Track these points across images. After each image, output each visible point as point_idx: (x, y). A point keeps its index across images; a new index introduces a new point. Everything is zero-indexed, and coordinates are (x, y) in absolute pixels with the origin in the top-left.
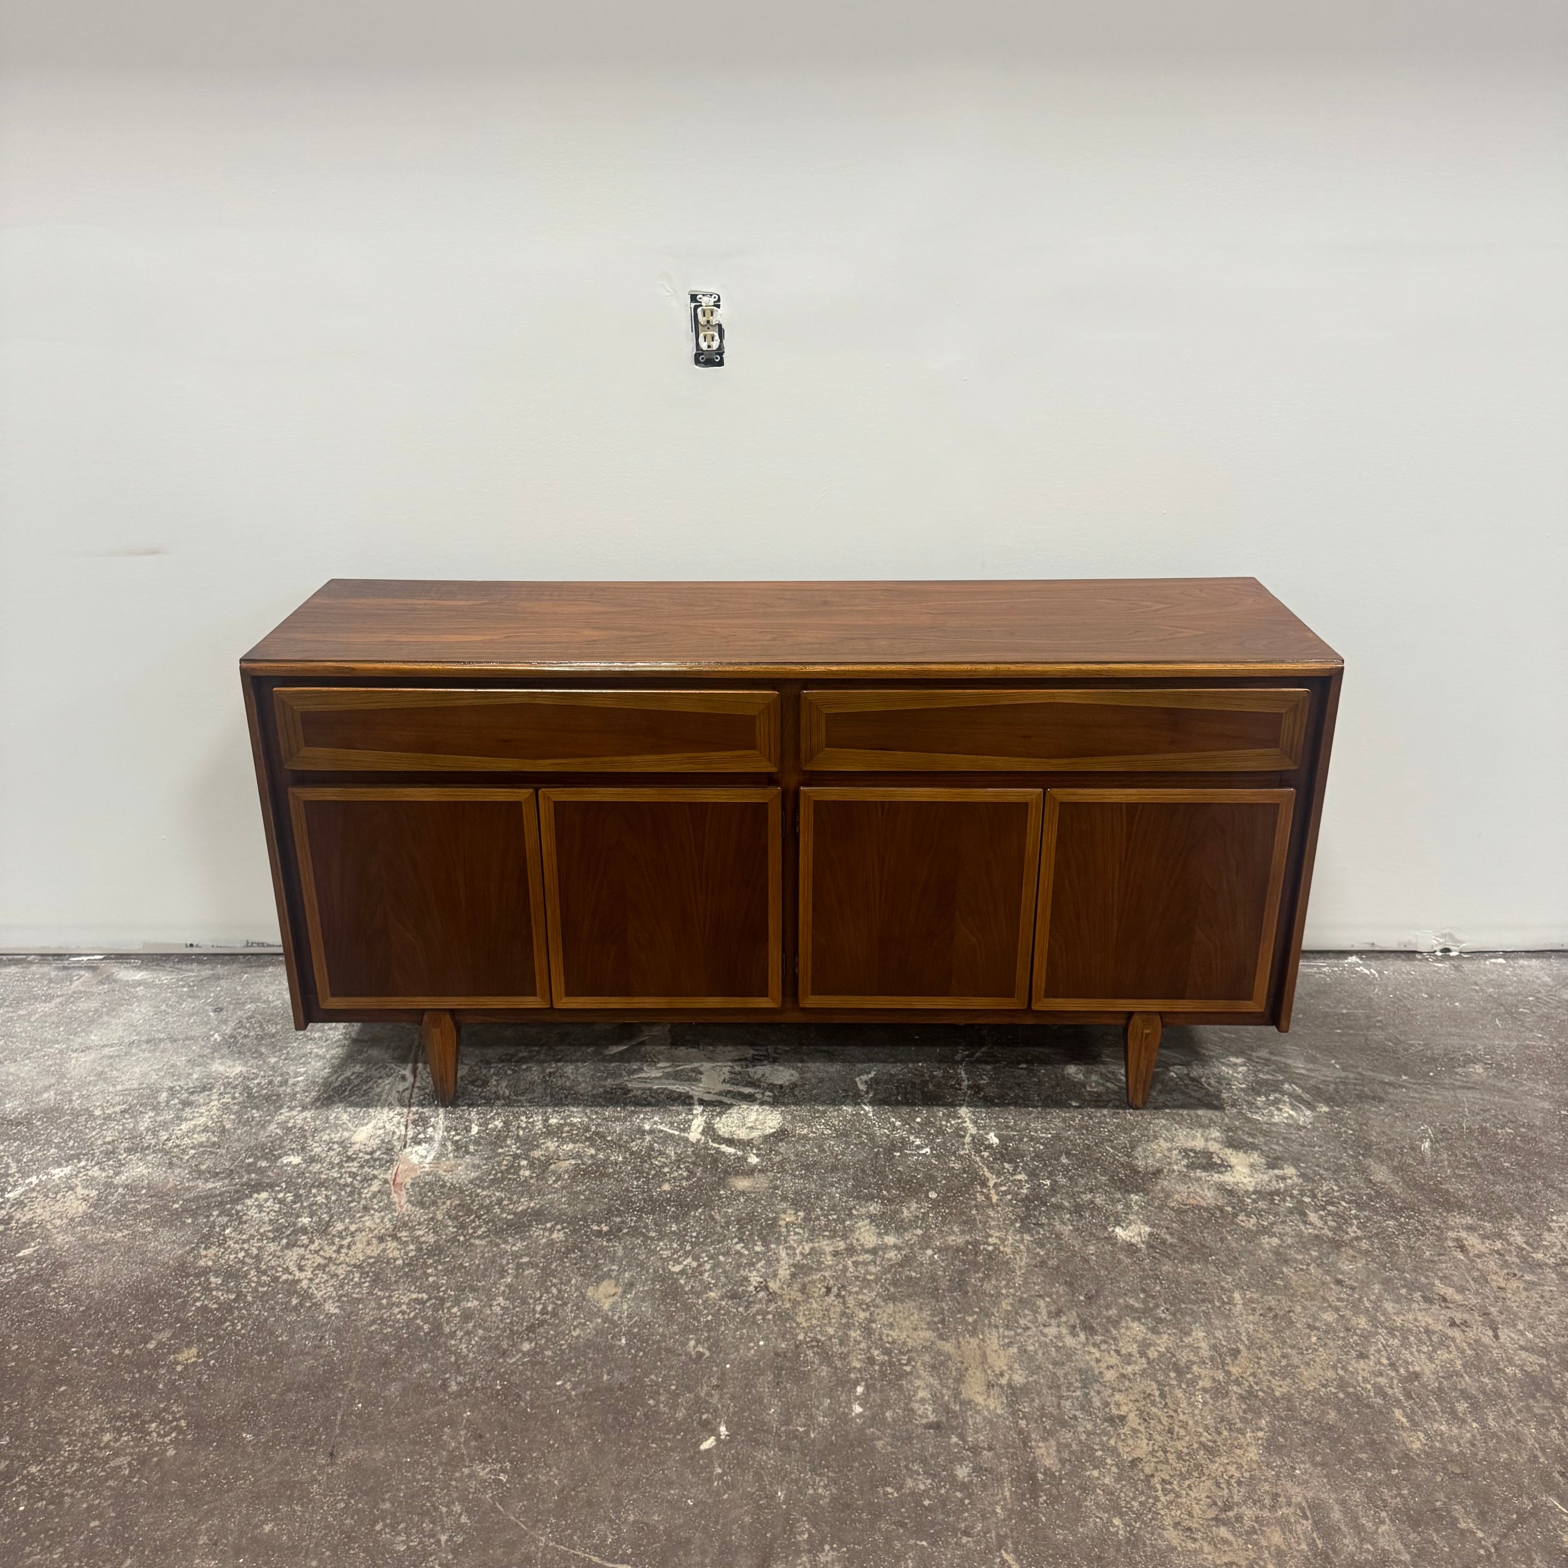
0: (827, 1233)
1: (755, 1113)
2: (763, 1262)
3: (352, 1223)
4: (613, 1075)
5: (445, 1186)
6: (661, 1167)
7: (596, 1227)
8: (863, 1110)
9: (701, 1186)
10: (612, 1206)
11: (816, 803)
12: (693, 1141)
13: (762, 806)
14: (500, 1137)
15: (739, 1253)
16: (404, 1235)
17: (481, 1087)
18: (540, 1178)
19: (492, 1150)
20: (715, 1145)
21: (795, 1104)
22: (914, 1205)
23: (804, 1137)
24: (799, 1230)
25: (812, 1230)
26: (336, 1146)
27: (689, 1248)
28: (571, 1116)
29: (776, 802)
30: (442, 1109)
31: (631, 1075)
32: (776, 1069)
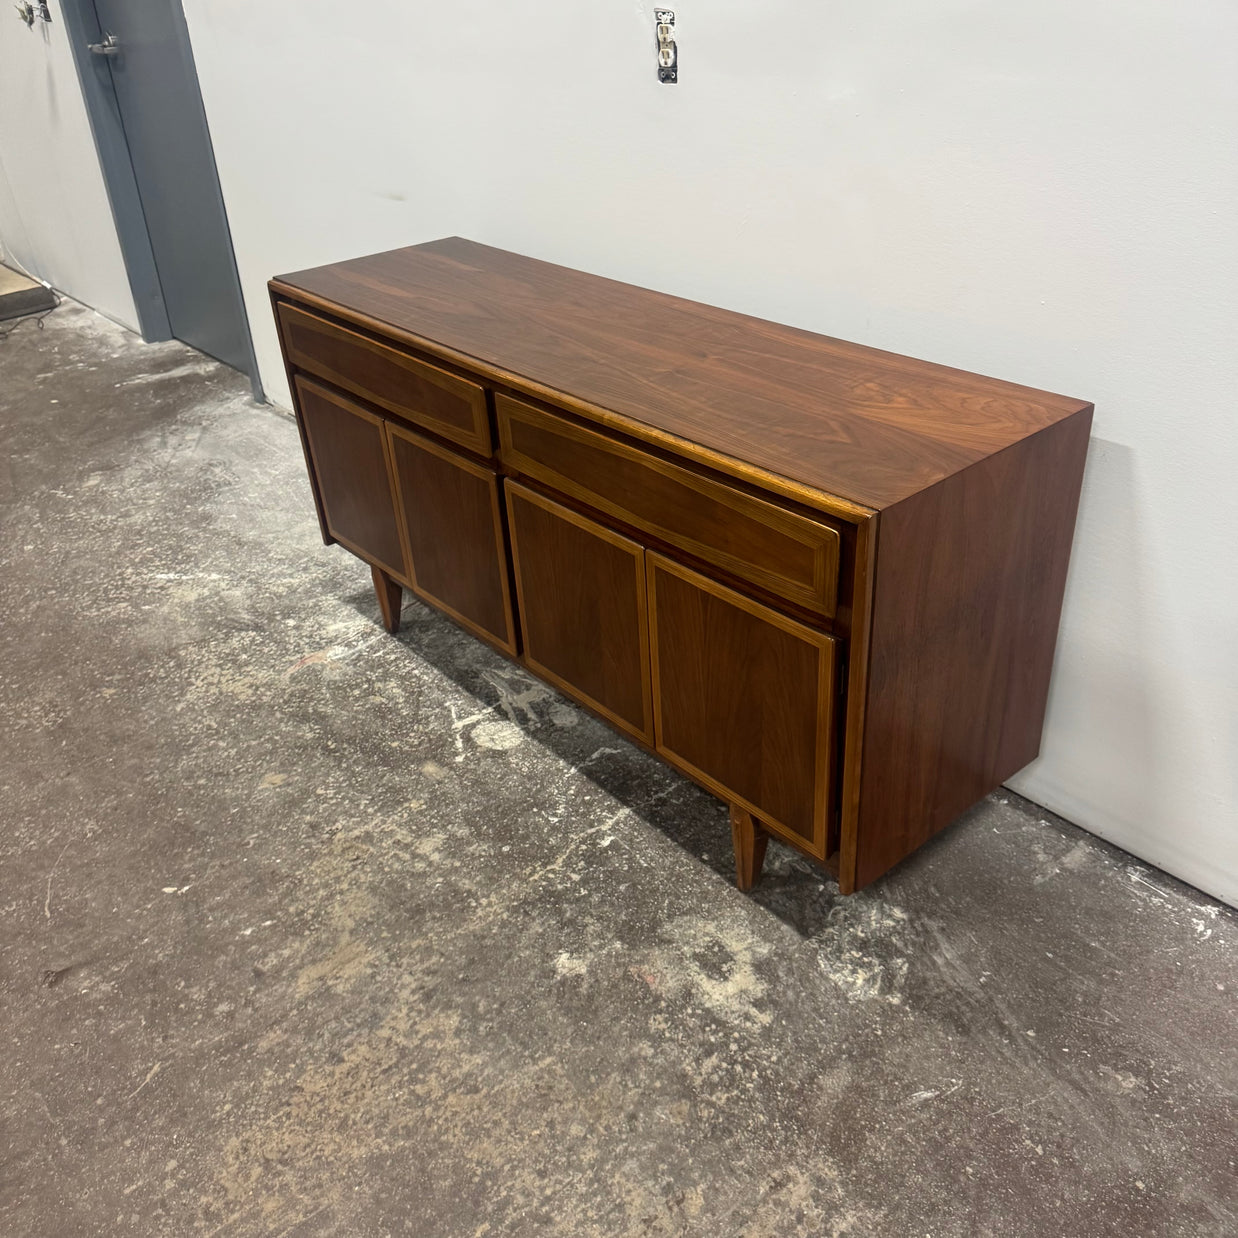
1: (510, 732)
2: (359, 819)
3: (256, 670)
4: (487, 663)
5: (317, 676)
6: (413, 731)
7: (330, 743)
8: (569, 770)
9: (410, 755)
10: (356, 737)
11: (513, 495)
12: (453, 727)
13: (486, 484)
14: (381, 665)
15: (358, 805)
16: (262, 690)
17: (421, 632)
18: (357, 699)
19: (366, 670)
20: (458, 737)
21: (540, 741)
22: (485, 847)
23: (507, 764)
24: (406, 815)
25: (411, 820)
26: (317, 626)
27: (344, 785)
28: (427, 674)
29: (493, 484)
30: (385, 634)
31: (495, 668)
32: (570, 713)
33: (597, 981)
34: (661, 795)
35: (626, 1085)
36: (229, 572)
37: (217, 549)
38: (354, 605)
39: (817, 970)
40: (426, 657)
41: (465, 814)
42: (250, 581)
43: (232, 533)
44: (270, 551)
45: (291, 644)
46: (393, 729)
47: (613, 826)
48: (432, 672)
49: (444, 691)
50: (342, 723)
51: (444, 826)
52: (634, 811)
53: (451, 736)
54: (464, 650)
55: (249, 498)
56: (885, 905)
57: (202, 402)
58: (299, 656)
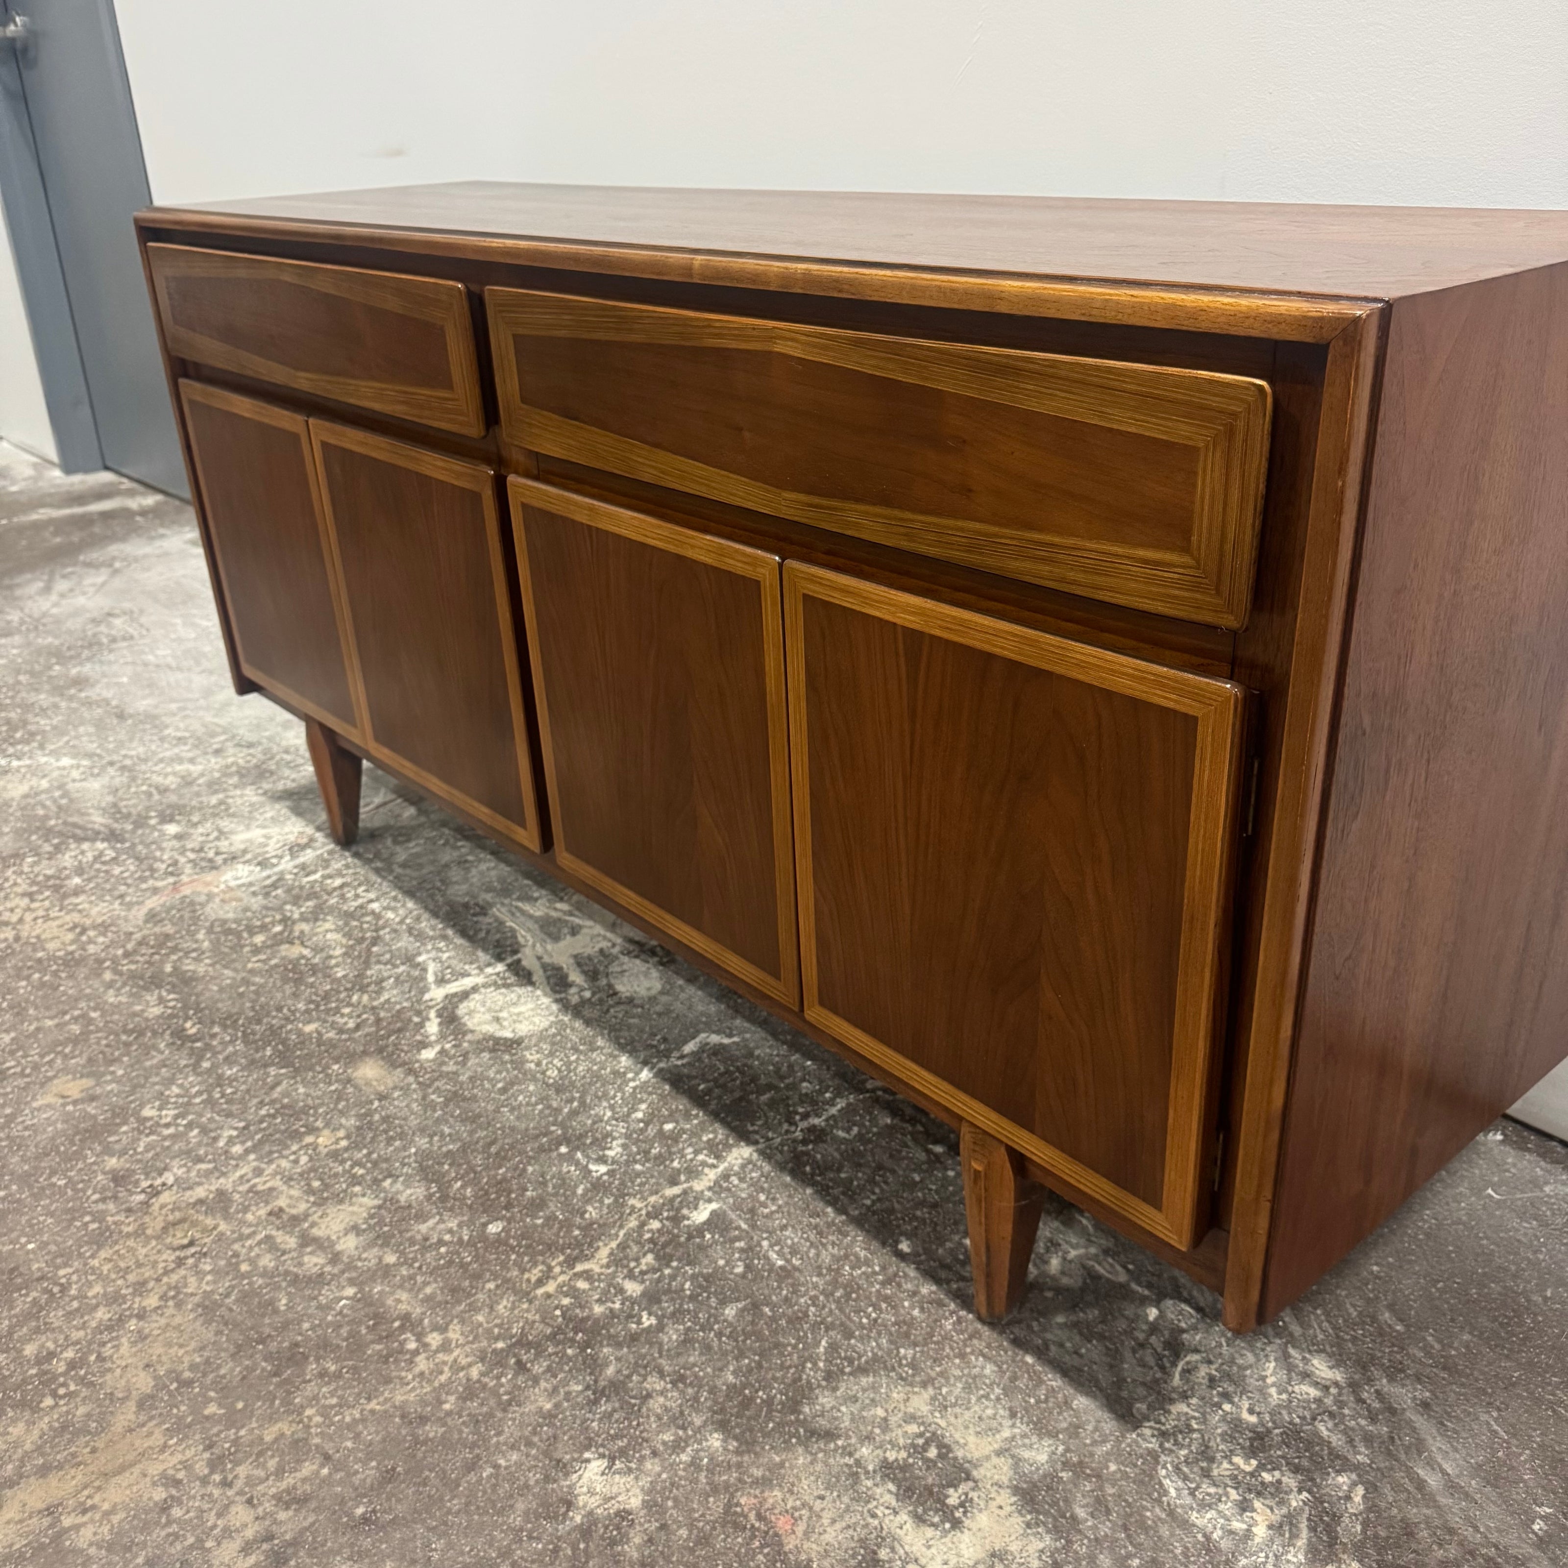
0: (317, 1184)
1: (531, 1006)
2: (211, 1166)
3: (91, 902)
4: (505, 892)
5: (194, 911)
6: (349, 1005)
7: (188, 1025)
8: (637, 1074)
9: (334, 1047)
10: (239, 1014)
11: (524, 506)
12: (427, 997)
13: (476, 497)
14: (312, 895)
15: (215, 1139)
16: (92, 933)
17: (395, 842)
18: (256, 950)
19: (285, 903)
20: (432, 1014)
21: (588, 1022)
22: (453, 1224)
23: (519, 1064)
24: (304, 1159)
25: (313, 1169)
26: (215, 834)
27: (198, 1100)
28: (394, 909)
29: (488, 495)
30: (332, 846)
31: (519, 899)
32: (646, 974)
33: (663, 1527)
34: (816, 1121)
36: (90, 755)
37: (82, 723)
38: (288, 803)
39: (1159, 1501)
40: (398, 883)
41: (424, 1155)
42: (123, 768)
43: (114, 703)
44: (167, 727)
45: (163, 861)
46: (312, 1002)
47: (716, 1182)
48: (404, 906)
49: (420, 937)
50: (221, 990)
51: (376, 1182)
52: (761, 1153)
53: (419, 1013)
54: (467, 870)
55: (156, 656)
56: (1291, 1351)
57: (124, 539)
58: (171, 880)
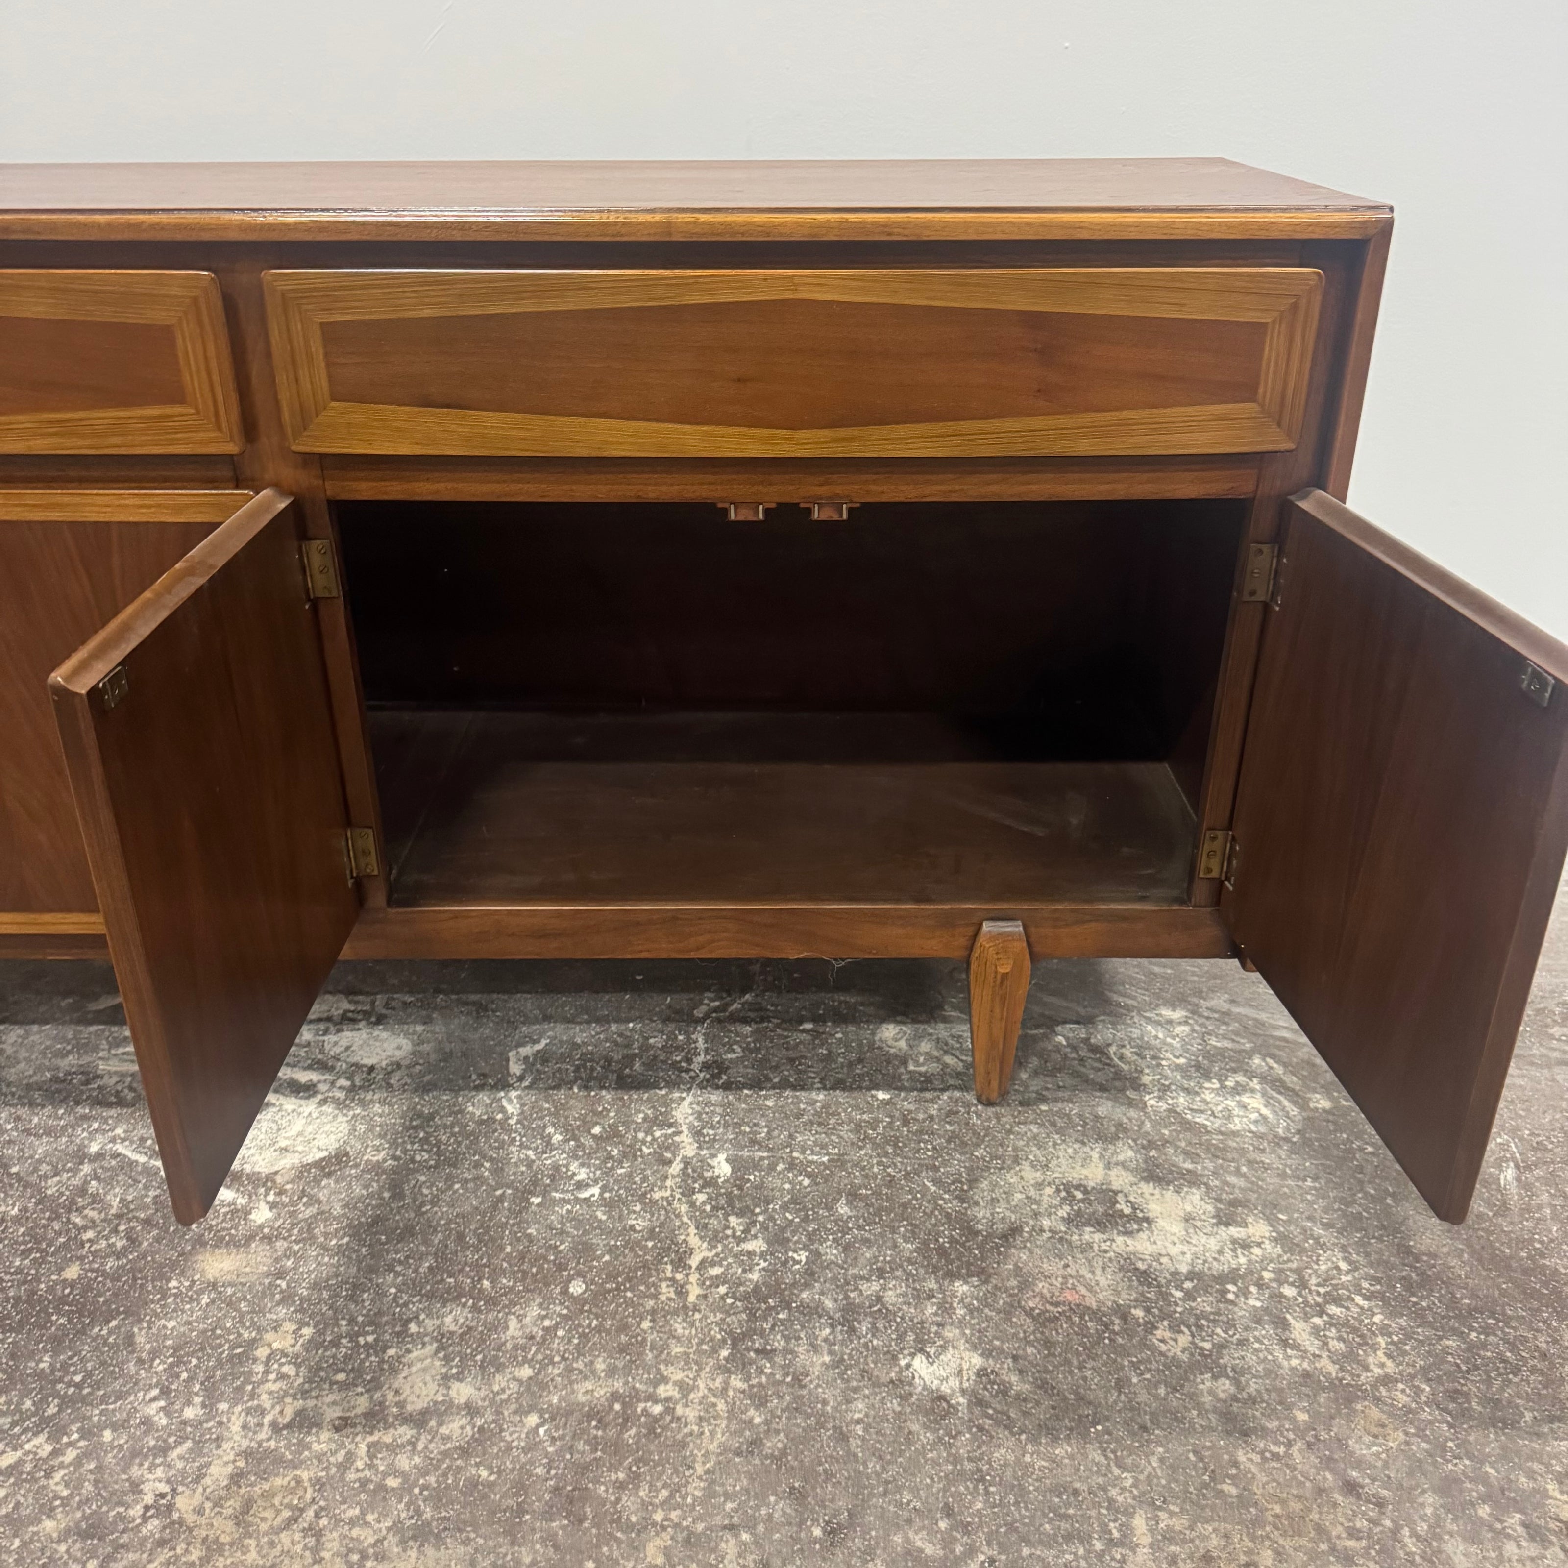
0: (341, 1377)
1: (298, 1121)
2: (188, 1445)
6: (82, 1229)
8: (503, 1112)
9: (137, 1270)
15: (147, 1423)
21: (384, 1102)
22: (534, 1311)
23: (374, 1168)
24: (288, 1369)
25: (315, 1370)
27: (51, 1410)
32: (375, 1038)
33: (1015, 1358)
34: (701, 1058)
35: (1276, 1456)
39: (1209, 1132)
41: (411, 1287)
46: (26, 1252)
47: (697, 1141)
51: (401, 1334)
52: (696, 1103)
